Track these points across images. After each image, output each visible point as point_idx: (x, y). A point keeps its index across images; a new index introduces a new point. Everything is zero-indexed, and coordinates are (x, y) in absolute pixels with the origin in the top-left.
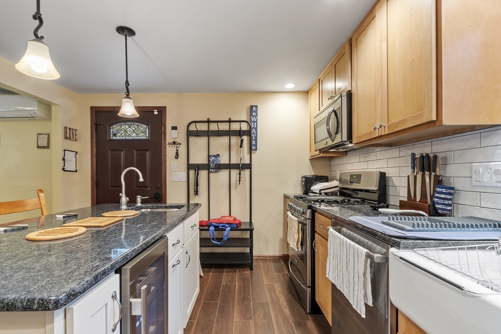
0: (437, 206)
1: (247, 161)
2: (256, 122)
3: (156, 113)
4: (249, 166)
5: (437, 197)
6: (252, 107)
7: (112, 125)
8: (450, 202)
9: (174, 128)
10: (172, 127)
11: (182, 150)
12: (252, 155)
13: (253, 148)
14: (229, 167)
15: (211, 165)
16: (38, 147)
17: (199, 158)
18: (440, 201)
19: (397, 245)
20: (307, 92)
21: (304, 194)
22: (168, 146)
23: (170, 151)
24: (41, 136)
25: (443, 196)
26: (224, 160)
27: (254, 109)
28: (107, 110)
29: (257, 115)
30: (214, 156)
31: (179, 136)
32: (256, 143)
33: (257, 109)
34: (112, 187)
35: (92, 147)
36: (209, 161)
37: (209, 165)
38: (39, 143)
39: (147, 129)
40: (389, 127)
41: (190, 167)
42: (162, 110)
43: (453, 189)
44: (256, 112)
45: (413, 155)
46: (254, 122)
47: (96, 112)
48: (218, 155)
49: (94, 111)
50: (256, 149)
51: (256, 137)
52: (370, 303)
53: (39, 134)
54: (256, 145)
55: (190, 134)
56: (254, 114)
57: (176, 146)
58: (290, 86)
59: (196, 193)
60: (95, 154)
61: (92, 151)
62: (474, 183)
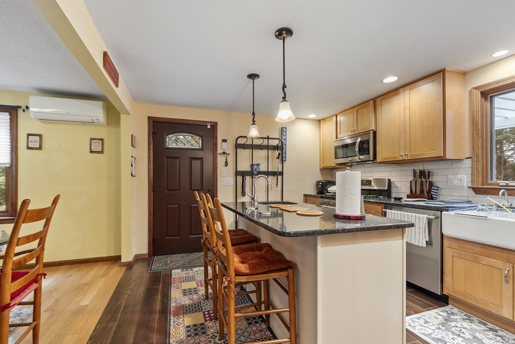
0: (433, 196)
1: (280, 170)
2: (286, 140)
3: (209, 127)
4: (281, 174)
5: (433, 192)
6: (282, 128)
7: (168, 135)
8: (436, 194)
9: (224, 141)
10: (223, 140)
11: (231, 160)
12: (284, 165)
13: (284, 159)
14: (268, 173)
15: (254, 172)
16: (91, 152)
17: (244, 166)
18: (434, 194)
19: (448, 210)
20: (319, 121)
21: (317, 193)
22: (218, 155)
23: (221, 160)
24: (94, 141)
25: (435, 191)
26: (263, 168)
27: (285, 129)
28: (164, 121)
29: (286, 135)
30: (256, 165)
31: (229, 147)
32: (286, 155)
33: (286, 130)
34: (168, 190)
35: (149, 153)
36: (252, 169)
37: (252, 171)
38: (92, 148)
39: (200, 141)
40: (411, 156)
41: (237, 173)
42: (214, 125)
43: (438, 187)
44: (286, 132)
45: (414, 170)
46: (284, 139)
47: (153, 122)
48: (259, 164)
49: (152, 121)
50: (285, 161)
51: (285, 151)
52: (428, 240)
53: (92, 139)
54: (285, 158)
55: (238, 146)
56: (284, 134)
57: (225, 155)
58: (312, 116)
59: (243, 194)
60: (152, 160)
61: (149, 157)
62: (449, 185)
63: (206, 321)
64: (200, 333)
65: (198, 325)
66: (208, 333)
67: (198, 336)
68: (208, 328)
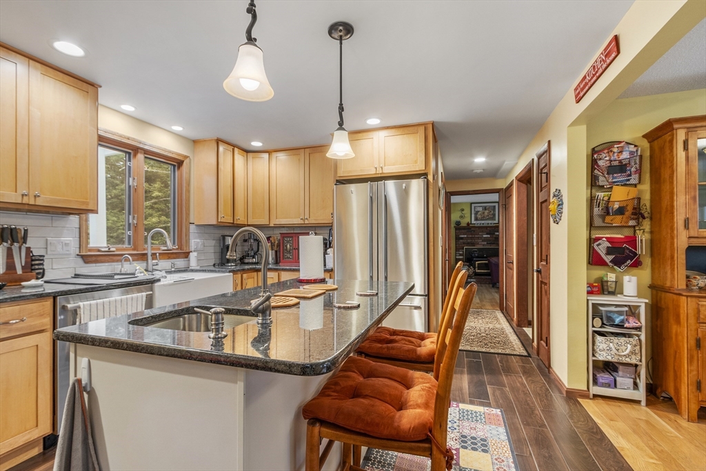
62: (49, 253)
63: (457, 450)
64: (469, 438)
65: (470, 448)
66: (458, 434)
67: (472, 435)
68: (456, 440)
